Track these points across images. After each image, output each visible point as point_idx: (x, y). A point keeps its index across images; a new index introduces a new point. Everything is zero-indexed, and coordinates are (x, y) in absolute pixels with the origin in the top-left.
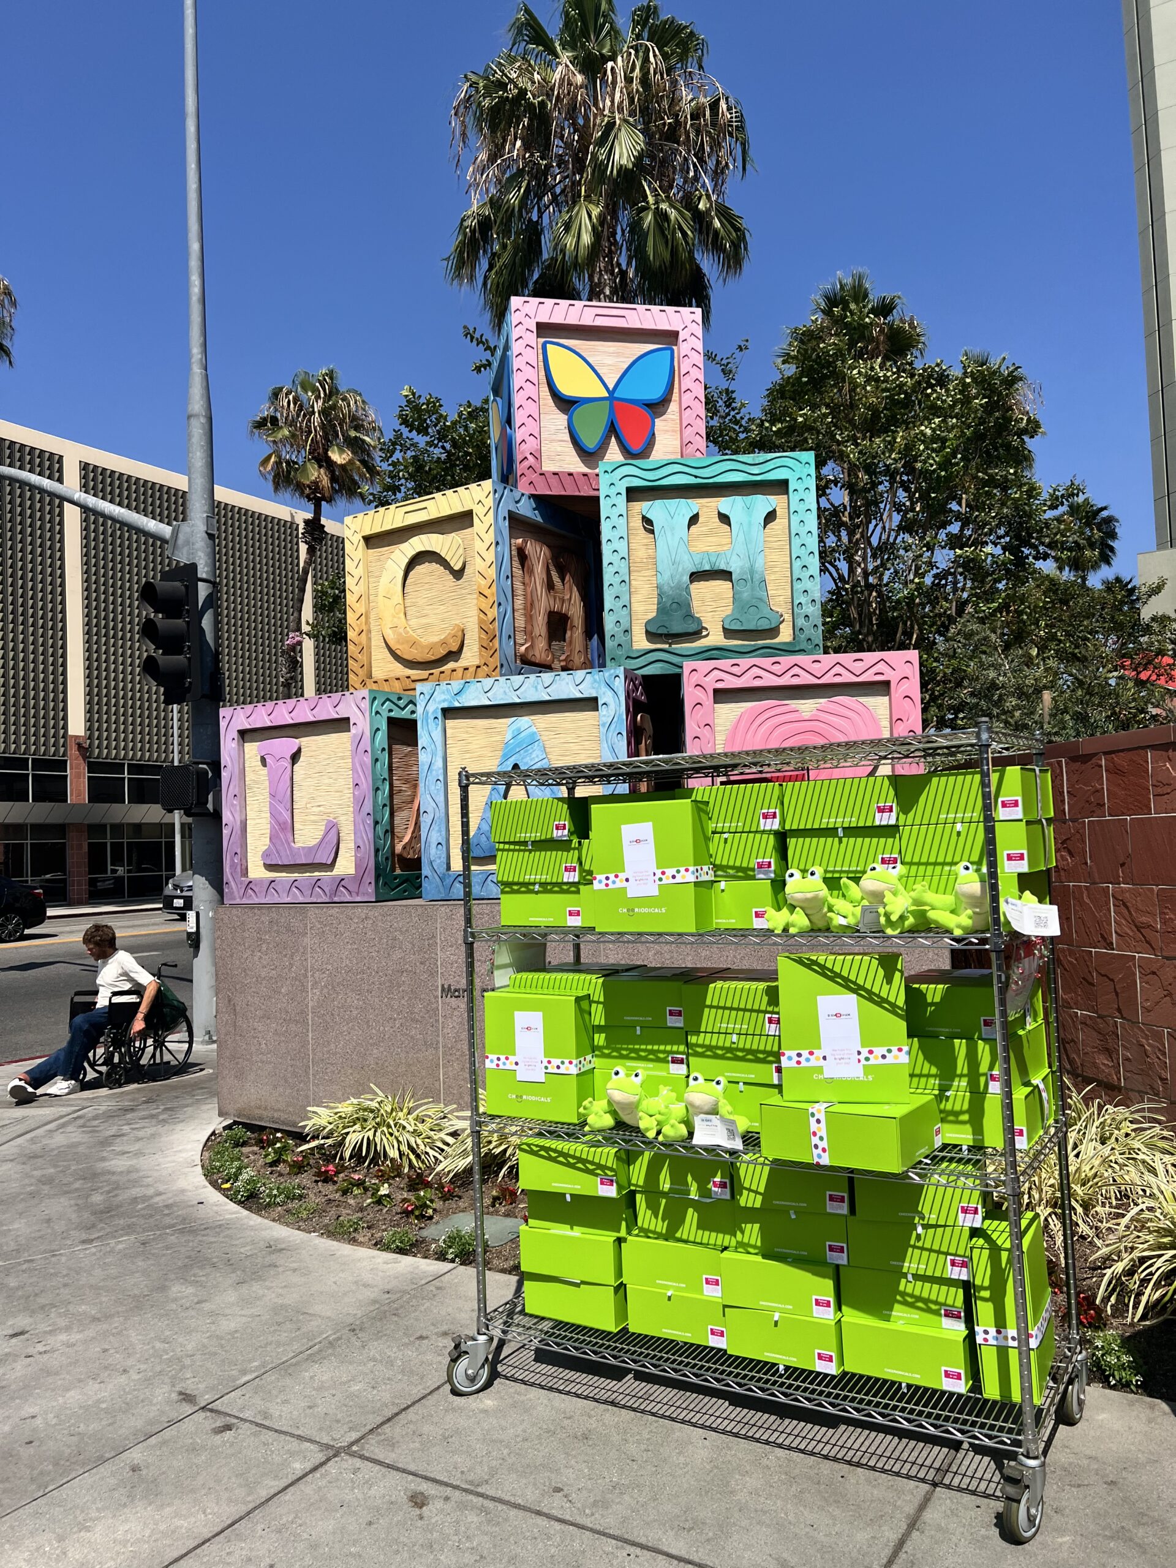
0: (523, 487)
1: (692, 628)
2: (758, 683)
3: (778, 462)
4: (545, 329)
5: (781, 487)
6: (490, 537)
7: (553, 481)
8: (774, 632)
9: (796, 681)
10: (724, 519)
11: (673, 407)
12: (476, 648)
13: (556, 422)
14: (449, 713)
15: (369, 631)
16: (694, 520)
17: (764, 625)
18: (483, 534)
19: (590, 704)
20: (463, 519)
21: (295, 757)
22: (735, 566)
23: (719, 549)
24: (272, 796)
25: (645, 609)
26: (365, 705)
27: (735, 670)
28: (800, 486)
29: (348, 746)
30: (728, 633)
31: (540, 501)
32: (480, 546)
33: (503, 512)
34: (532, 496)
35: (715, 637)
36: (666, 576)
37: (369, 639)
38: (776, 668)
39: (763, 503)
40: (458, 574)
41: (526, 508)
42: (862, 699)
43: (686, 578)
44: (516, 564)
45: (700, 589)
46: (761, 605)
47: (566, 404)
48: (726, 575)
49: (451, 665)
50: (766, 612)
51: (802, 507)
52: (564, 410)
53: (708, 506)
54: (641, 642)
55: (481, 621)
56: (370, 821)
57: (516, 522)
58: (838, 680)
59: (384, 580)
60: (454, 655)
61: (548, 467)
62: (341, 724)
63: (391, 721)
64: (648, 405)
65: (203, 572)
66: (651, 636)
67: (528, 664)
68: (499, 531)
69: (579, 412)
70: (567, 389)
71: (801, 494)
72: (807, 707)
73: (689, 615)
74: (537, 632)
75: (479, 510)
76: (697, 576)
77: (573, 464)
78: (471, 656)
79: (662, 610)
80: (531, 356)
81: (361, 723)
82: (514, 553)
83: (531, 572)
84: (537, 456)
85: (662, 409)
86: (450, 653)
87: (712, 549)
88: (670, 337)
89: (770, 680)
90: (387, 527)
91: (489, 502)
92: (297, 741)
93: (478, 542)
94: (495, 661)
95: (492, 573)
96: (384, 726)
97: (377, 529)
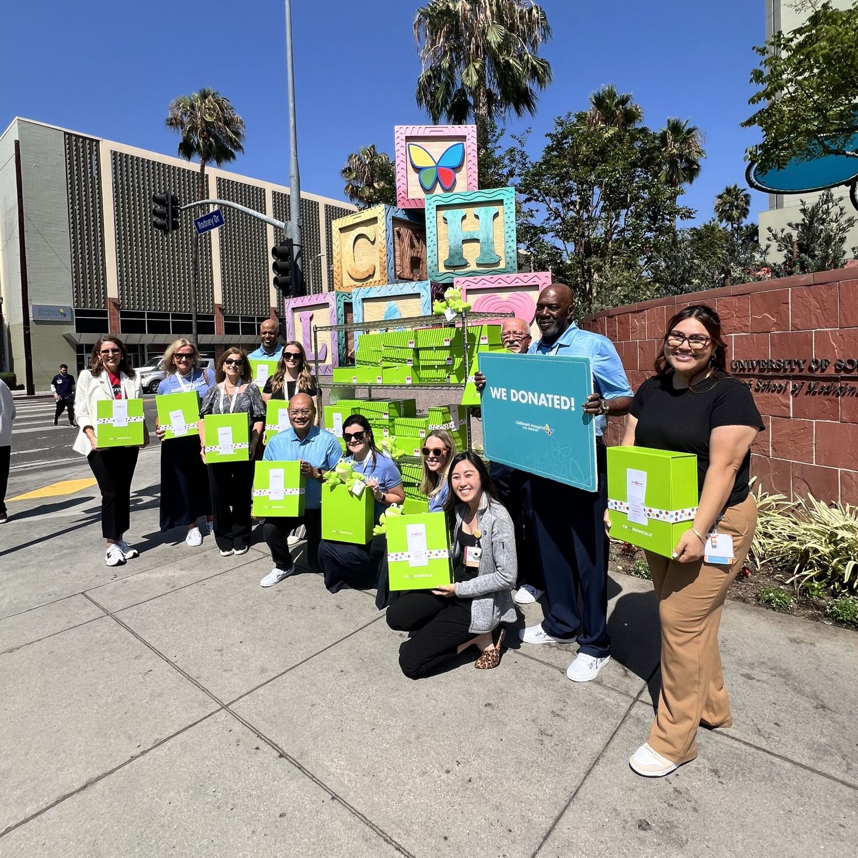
0: (400, 206)
1: (463, 263)
2: (484, 286)
3: (499, 192)
4: (408, 139)
5: (500, 202)
6: (384, 228)
7: (412, 203)
8: (497, 264)
9: (500, 286)
10: (477, 217)
11: (464, 168)
12: (379, 273)
13: (413, 177)
14: (364, 300)
15: (342, 267)
16: (464, 218)
17: (493, 261)
18: (381, 226)
19: (418, 295)
20: (374, 220)
21: (311, 318)
22: (480, 237)
23: (475, 230)
24: (304, 334)
25: (444, 256)
26: (334, 297)
27: (475, 281)
28: (508, 202)
29: (329, 314)
30: (478, 265)
31: (407, 211)
32: (380, 231)
33: (390, 217)
34: (403, 209)
35: (473, 267)
36: (452, 242)
37: (341, 270)
38: (491, 280)
39: (494, 209)
40: (373, 243)
41: (401, 215)
42: (527, 292)
43: (460, 242)
44: (396, 238)
45: (467, 247)
46: (492, 253)
47: (418, 170)
48: (477, 240)
49: (371, 280)
50: (493, 255)
51: (509, 211)
52: (418, 172)
53: (470, 212)
54: (442, 270)
55: (380, 262)
56: (337, 344)
57: (396, 221)
58: (517, 285)
59: (347, 247)
60: (371, 276)
61: (411, 197)
62: (326, 305)
63: (345, 303)
64: (453, 169)
65: (296, 241)
66: (446, 267)
67: (402, 279)
68: (387, 225)
69: (423, 172)
70: (418, 164)
71: (509, 205)
72: (504, 296)
73: (462, 258)
74: (405, 266)
75: (379, 217)
76: (464, 242)
77: (421, 194)
78: (377, 277)
79: (450, 256)
80: (403, 150)
81: (333, 305)
82: (396, 233)
83: (403, 241)
84: (407, 192)
85: (458, 170)
86: (370, 275)
87: (472, 230)
88: (463, 138)
89: (489, 285)
90: (347, 224)
91: (383, 213)
92: (311, 312)
93: (379, 230)
94: (386, 279)
95: (384, 242)
96: (342, 306)
97: (344, 226)
